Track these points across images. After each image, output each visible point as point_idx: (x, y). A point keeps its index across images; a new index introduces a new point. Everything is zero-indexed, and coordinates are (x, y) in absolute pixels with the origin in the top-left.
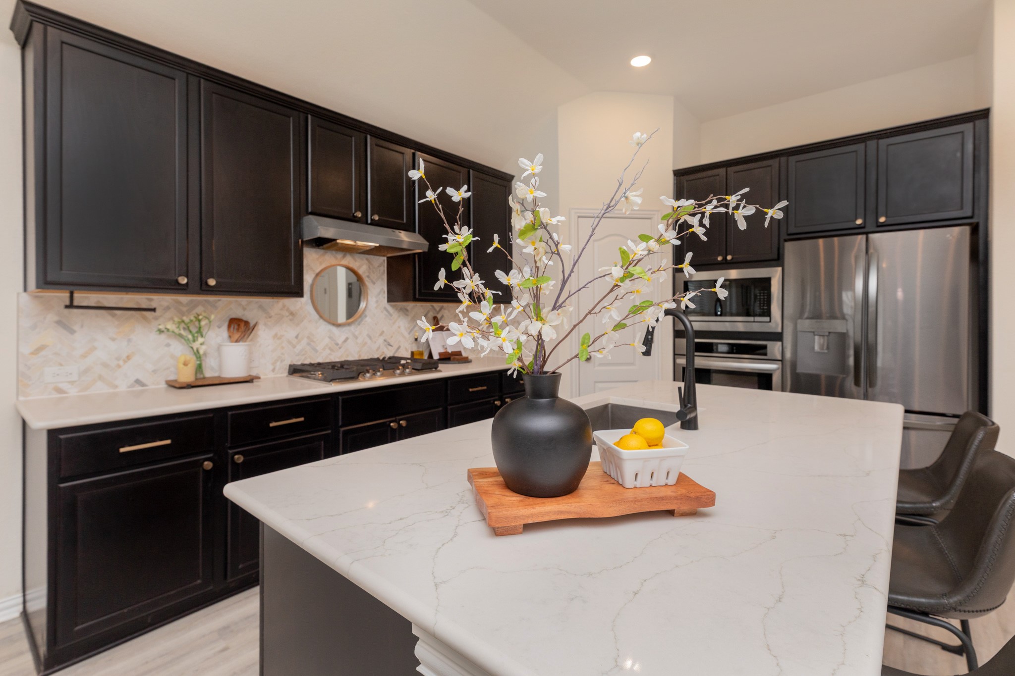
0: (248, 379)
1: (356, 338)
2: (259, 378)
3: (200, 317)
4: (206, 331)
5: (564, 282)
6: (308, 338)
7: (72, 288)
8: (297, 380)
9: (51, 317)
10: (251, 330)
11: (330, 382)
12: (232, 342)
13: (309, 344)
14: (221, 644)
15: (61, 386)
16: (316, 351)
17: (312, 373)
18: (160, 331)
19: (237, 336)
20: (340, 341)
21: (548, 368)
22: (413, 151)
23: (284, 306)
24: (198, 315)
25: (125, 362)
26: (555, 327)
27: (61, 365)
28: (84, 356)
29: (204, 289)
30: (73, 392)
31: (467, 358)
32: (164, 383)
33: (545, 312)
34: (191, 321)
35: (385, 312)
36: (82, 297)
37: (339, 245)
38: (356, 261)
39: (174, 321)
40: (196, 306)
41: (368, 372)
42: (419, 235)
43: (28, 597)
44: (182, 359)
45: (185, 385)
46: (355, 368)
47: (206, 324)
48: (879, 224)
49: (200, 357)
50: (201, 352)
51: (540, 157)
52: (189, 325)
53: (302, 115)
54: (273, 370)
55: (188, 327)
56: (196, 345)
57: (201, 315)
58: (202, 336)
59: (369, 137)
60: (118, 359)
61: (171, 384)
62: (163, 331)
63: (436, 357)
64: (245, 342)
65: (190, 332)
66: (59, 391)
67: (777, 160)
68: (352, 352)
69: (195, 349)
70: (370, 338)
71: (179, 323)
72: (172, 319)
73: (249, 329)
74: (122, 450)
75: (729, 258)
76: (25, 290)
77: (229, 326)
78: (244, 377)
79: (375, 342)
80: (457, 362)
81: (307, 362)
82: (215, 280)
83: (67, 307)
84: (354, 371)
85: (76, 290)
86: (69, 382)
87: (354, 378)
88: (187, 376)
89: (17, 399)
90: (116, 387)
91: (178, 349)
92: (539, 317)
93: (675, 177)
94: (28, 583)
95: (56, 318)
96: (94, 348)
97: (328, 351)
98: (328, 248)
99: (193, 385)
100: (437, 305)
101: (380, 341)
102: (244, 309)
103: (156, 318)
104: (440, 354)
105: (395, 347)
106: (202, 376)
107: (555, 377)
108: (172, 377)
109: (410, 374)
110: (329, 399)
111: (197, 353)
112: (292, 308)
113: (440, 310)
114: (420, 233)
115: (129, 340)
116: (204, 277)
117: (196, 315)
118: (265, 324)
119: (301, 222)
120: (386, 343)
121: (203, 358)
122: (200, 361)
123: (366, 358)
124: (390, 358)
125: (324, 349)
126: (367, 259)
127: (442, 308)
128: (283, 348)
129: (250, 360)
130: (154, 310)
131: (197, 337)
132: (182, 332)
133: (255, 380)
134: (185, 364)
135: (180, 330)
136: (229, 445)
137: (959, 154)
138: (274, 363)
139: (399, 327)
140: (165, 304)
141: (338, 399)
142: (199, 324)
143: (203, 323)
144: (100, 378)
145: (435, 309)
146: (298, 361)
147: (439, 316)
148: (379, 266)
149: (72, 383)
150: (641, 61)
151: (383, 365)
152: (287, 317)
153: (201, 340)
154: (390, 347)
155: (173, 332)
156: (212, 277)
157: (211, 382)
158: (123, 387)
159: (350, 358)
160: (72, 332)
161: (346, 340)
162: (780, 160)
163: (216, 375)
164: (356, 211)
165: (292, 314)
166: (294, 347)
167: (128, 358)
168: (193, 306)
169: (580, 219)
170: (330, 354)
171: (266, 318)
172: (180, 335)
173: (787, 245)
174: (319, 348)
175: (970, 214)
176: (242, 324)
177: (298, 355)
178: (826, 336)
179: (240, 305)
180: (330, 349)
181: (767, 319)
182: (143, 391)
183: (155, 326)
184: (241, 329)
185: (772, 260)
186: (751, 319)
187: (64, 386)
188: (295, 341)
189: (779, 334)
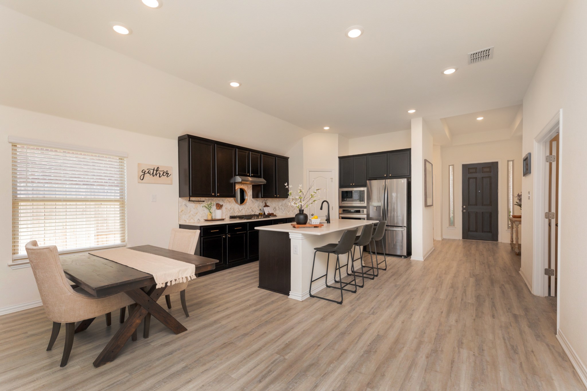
1: (244, 209)
4: (212, 207)
5: (304, 198)
6: (233, 209)
7: (190, 196)
8: (233, 219)
9: (184, 203)
10: (221, 207)
12: (217, 210)
13: (233, 211)
16: (235, 212)
18: (203, 207)
19: (218, 208)
20: (240, 210)
21: (302, 209)
22: (261, 154)
23: (228, 200)
25: (196, 214)
26: (303, 203)
27: (186, 215)
28: (189, 213)
29: (217, 196)
31: (276, 215)
32: (203, 220)
33: (302, 201)
35: (252, 201)
36: (192, 199)
38: (244, 186)
42: (263, 179)
48: (390, 176)
51: (301, 185)
52: (209, 205)
53: (235, 149)
59: (250, 152)
63: (266, 214)
64: (220, 210)
67: (366, 156)
68: (243, 213)
70: (248, 209)
71: (207, 205)
74: (211, 231)
75: (354, 184)
77: (216, 206)
78: (221, 219)
80: (273, 216)
81: (233, 215)
82: (219, 194)
83: (189, 201)
84: (248, 217)
87: (250, 219)
88: (210, 218)
89: (179, 223)
91: (207, 211)
92: (301, 202)
93: (339, 159)
96: (191, 211)
97: (238, 213)
99: (211, 220)
100: (266, 199)
101: (251, 210)
104: (268, 214)
105: (254, 212)
106: (212, 218)
107: (303, 210)
108: (206, 219)
109: (263, 218)
111: (211, 212)
113: (266, 200)
114: (263, 178)
115: (197, 209)
116: (216, 193)
117: (210, 203)
118: (224, 205)
119: (235, 177)
122: (212, 214)
125: (237, 212)
126: (247, 186)
127: (267, 200)
128: (227, 212)
129: (222, 214)
130: (204, 201)
132: (208, 207)
133: (224, 220)
134: (208, 215)
136: (227, 233)
138: (225, 216)
139: (255, 206)
143: (211, 205)
144: (192, 218)
145: (265, 200)
147: (266, 202)
148: (250, 187)
149: (187, 219)
150: (326, 128)
153: (211, 209)
155: (206, 207)
157: (215, 220)
158: (196, 221)
160: (187, 207)
161: (242, 209)
163: (215, 218)
164: (247, 173)
165: (229, 202)
166: (230, 211)
167: (197, 213)
168: (210, 200)
169: (310, 172)
170: (238, 214)
171: (224, 203)
173: (368, 181)
174: (236, 212)
175: (409, 175)
176: (219, 205)
177: (231, 214)
178: (376, 207)
179: (218, 200)
180: (238, 212)
181: (364, 202)
182: (199, 222)
183: (202, 205)
184: (219, 207)
185: (365, 185)
186: (360, 202)
187: (186, 220)
188: (230, 210)
189: (366, 207)
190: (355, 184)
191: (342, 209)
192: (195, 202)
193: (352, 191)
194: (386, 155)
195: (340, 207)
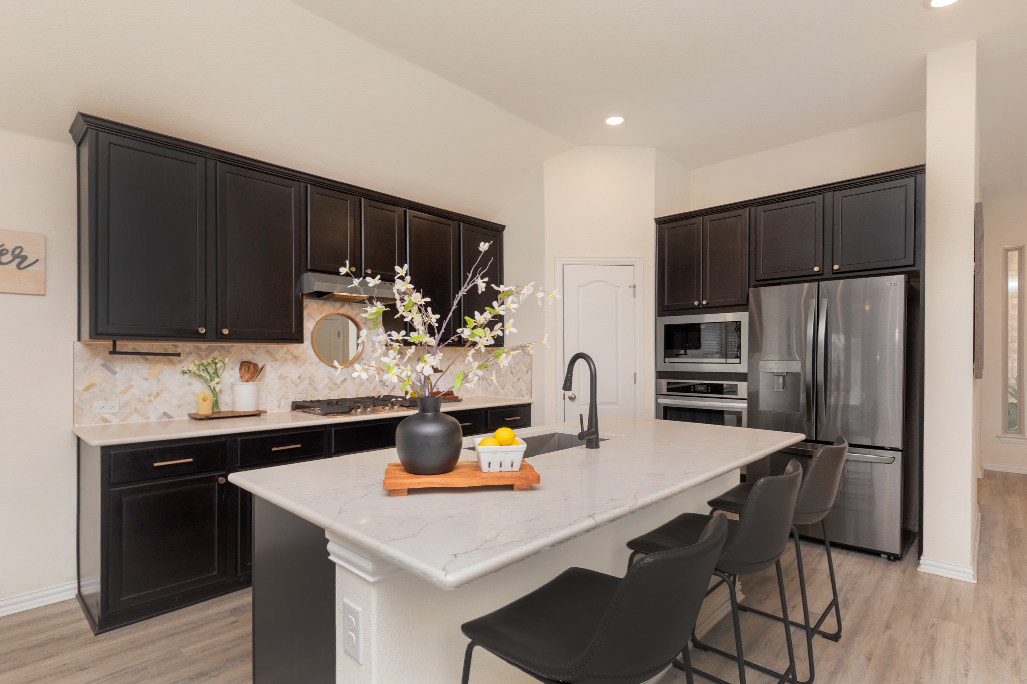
0: (256, 414)
1: (354, 378)
2: (265, 412)
3: (216, 361)
4: (221, 372)
6: (310, 378)
7: (115, 338)
8: (299, 413)
9: (98, 362)
10: (258, 372)
11: (324, 416)
12: (243, 382)
13: (310, 384)
14: (233, 619)
15: (106, 416)
16: (317, 390)
17: (312, 409)
18: (184, 373)
19: (247, 377)
20: (339, 382)
22: (405, 209)
23: (288, 351)
24: (215, 359)
25: (155, 398)
27: (106, 400)
28: (123, 393)
29: (221, 338)
30: (115, 421)
32: (187, 416)
34: (209, 364)
36: (125, 345)
37: (337, 296)
39: (195, 364)
40: (213, 351)
41: (359, 408)
43: (82, 583)
44: (201, 397)
45: (204, 417)
46: (348, 404)
47: (221, 367)
48: (834, 271)
49: (216, 394)
50: (217, 390)
52: (207, 367)
53: (303, 185)
54: (279, 406)
55: (206, 369)
56: (212, 384)
57: (217, 359)
58: (218, 377)
59: (362, 199)
60: (150, 395)
61: (192, 416)
62: (186, 373)
64: (254, 382)
65: (208, 373)
66: (105, 420)
67: (747, 210)
69: (212, 388)
71: (199, 366)
72: (193, 362)
73: (257, 371)
74: (156, 464)
75: (705, 302)
76: (79, 339)
77: (241, 369)
78: (252, 412)
79: (372, 383)
80: (447, 401)
81: (309, 400)
82: (228, 330)
83: (111, 353)
84: (346, 407)
85: (119, 339)
86: (112, 414)
87: (347, 413)
88: (206, 410)
89: (74, 426)
90: (149, 418)
91: (198, 387)
93: (658, 225)
94: (82, 573)
95: (102, 362)
96: (131, 387)
97: (328, 391)
98: (327, 299)
99: (210, 417)
101: (376, 381)
102: (254, 354)
103: (180, 362)
106: (218, 411)
108: (193, 411)
110: (323, 430)
111: (213, 391)
112: (296, 353)
115: (159, 380)
116: (219, 327)
117: (213, 359)
118: (272, 367)
119: (301, 277)
120: (381, 383)
121: (219, 395)
122: (216, 397)
123: (363, 396)
124: (384, 397)
125: (324, 388)
126: (361, 308)
128: (287, 387)
129: (258, 398)
130: (179, 355)
131: (214, 377)
132: (201, 373)
133: (261, 414)
134: (204, 400)
135: (200, 371)
136: (239, 465)
137: (903, 207)
140: (188, 350)
141: (331, 430)
142: (216, 367)
143: (218, 366)
144: (136, 410)
146: (300, 398)
149: (114, 414)
150: (615, 121)
151: (374, 402)
152: (291, 360)
153: (217, 380)
154: (385, 387)
155: (194, 373)
156: (226, 328)
157: (225, 416)
158: (154, 419)
159: (348, 397)
160: (115, 373)
161: (345, 380)
162: (750, 210)
163: (230, 410)
165: (295, 357)
166: (297, 387)
167: (158, 394)
168: (210, 351)
169: (564, 266)
171: (273, 361)
172: (200, 376)
173: (751, 291)
174: (320, 387)
175: (912, 263)
176: (252, 367)
177: (300, 393)
178: (784, 376)
179: (250, 350)
180: (330, 389)
181: (737, 360)
182: (170, 422)
183: (179, 368)
184: (250, 370)
185: (742, 305)
186: (723, 360)
187: (108, 417)
188: (298, 381)
189: (745, 374)
190: (707, 303)
191: (664, 382)
192: (150, 357)
193: (699, 324)
194: (819, 199)
195: (660, 375)
